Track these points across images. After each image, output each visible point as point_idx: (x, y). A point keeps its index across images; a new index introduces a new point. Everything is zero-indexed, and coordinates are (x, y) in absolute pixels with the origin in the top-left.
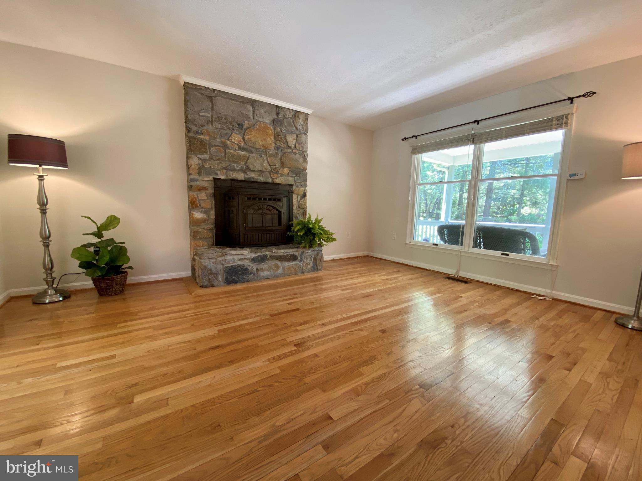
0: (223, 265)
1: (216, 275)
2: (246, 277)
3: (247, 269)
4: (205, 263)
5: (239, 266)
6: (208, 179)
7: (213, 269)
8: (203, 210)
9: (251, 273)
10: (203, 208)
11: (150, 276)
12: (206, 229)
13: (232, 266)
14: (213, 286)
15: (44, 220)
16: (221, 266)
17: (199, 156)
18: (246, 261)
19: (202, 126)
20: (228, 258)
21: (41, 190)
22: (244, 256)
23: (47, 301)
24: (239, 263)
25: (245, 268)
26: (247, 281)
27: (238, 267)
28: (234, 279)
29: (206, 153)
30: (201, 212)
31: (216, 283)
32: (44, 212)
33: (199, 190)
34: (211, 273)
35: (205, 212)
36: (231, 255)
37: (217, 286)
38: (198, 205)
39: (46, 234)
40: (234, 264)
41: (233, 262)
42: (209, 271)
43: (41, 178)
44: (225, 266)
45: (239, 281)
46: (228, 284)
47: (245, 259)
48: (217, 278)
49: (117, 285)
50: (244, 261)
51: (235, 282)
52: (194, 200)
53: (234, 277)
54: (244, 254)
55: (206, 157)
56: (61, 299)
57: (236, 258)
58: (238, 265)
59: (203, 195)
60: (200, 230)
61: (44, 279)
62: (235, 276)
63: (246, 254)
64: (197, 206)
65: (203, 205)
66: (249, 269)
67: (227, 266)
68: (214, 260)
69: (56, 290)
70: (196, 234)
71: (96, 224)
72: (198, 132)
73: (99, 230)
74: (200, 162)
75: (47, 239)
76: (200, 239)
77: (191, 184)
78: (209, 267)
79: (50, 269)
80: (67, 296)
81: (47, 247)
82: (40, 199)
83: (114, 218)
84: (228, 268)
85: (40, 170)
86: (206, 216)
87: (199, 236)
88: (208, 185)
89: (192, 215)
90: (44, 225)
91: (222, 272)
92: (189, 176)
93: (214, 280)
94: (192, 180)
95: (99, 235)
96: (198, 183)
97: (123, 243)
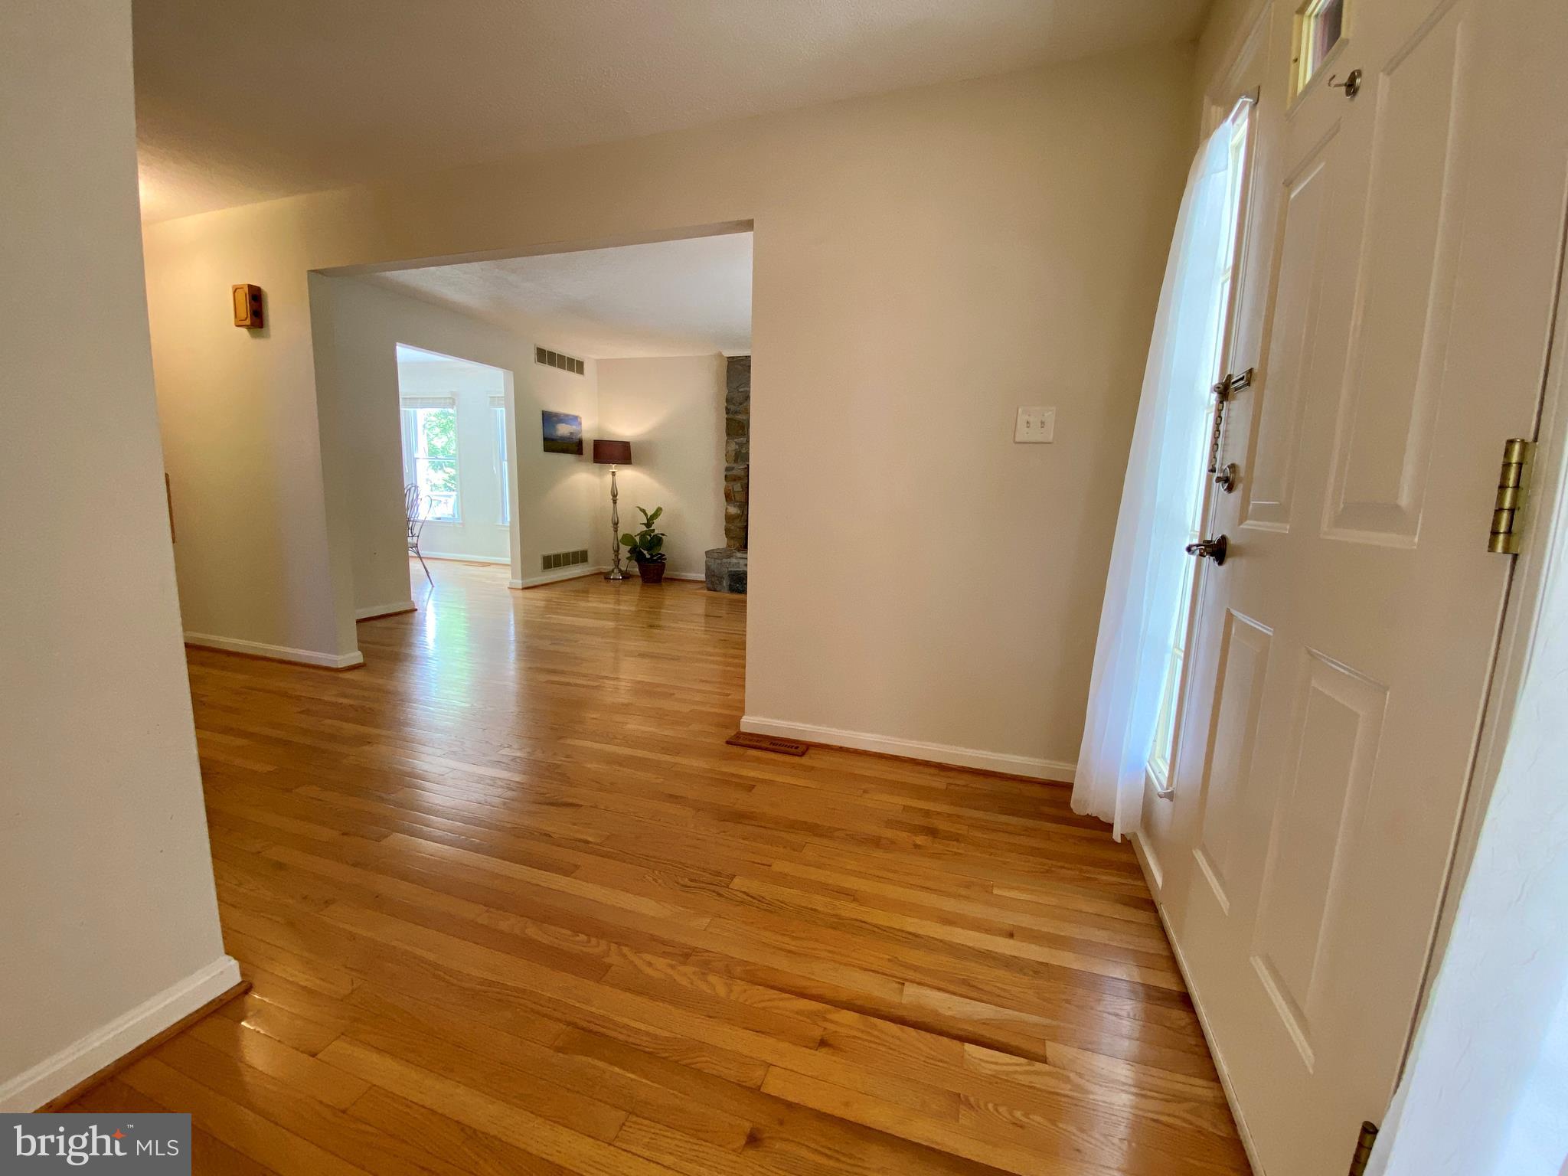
0: (727, 568)
1: (720, 578)
4: (710, 563)
7: (715, 572)
8: (738, 504)
10: (737, 502)
11: (694, 575)
12: (738, 528)
13: (736, 571)
14: (715, 590)
15: (615, 507)
16: (726, 570)
17: (736, 440)
19: (741, 404)
20: (734, 560)
21: (614, 484)
23: (612, 578)
27: (742, 574)
28: (738, 587)
29: (743, 435)
30: (735, 506)
31: (718, 587)
32: (615, 502)
33: (735, 480)
34: (714, 575)
35: (739, 507)
36: (737, 558)
37: (720, 591)
38: (733, 499)
39: (615, 520)
40: (738, 569)
41: (739, 567)
42: (712, 572)
43: (614, 474)
44: (730, 569)
46: (731, 591)
48: (721, 583)
49: (650, 573)
51: (738, 591)
52: (729, 492)
53: (738, 585)
55: (743, 440)
56: (620, 578)
57: (743, 562)
58: (743, 571)
59: (738, 487)
60: (732, 528)
61: (611, 560)
62: (740, 584)
65: (738, 499)
67: (731, 571)
68: (719, 562)
69: (620, 571)
70: (728, 531)
71: (646, 515)
72: (736, 413)
73: (648, 520)
74: (737, 447)
75: (616, 524)
76: (733, 538)
77: (729, 473)
78: (712, 567)
79: (617, 551)
80: (626, 576)
81: (616, 531)
82: (613, 492)
83: (659, 510)
84: (733, 573)
85: (613, 467)
86: (739, 512)
87: (731, 535)
88: (743, 474)
89: (727, 509)
90: (614, 514)
91: (726, 577)
92: (726, 464)
93: (717, 584)
94: (727, 469)
95: (648, 524)
96: (735, 472)
97: (663, 535)
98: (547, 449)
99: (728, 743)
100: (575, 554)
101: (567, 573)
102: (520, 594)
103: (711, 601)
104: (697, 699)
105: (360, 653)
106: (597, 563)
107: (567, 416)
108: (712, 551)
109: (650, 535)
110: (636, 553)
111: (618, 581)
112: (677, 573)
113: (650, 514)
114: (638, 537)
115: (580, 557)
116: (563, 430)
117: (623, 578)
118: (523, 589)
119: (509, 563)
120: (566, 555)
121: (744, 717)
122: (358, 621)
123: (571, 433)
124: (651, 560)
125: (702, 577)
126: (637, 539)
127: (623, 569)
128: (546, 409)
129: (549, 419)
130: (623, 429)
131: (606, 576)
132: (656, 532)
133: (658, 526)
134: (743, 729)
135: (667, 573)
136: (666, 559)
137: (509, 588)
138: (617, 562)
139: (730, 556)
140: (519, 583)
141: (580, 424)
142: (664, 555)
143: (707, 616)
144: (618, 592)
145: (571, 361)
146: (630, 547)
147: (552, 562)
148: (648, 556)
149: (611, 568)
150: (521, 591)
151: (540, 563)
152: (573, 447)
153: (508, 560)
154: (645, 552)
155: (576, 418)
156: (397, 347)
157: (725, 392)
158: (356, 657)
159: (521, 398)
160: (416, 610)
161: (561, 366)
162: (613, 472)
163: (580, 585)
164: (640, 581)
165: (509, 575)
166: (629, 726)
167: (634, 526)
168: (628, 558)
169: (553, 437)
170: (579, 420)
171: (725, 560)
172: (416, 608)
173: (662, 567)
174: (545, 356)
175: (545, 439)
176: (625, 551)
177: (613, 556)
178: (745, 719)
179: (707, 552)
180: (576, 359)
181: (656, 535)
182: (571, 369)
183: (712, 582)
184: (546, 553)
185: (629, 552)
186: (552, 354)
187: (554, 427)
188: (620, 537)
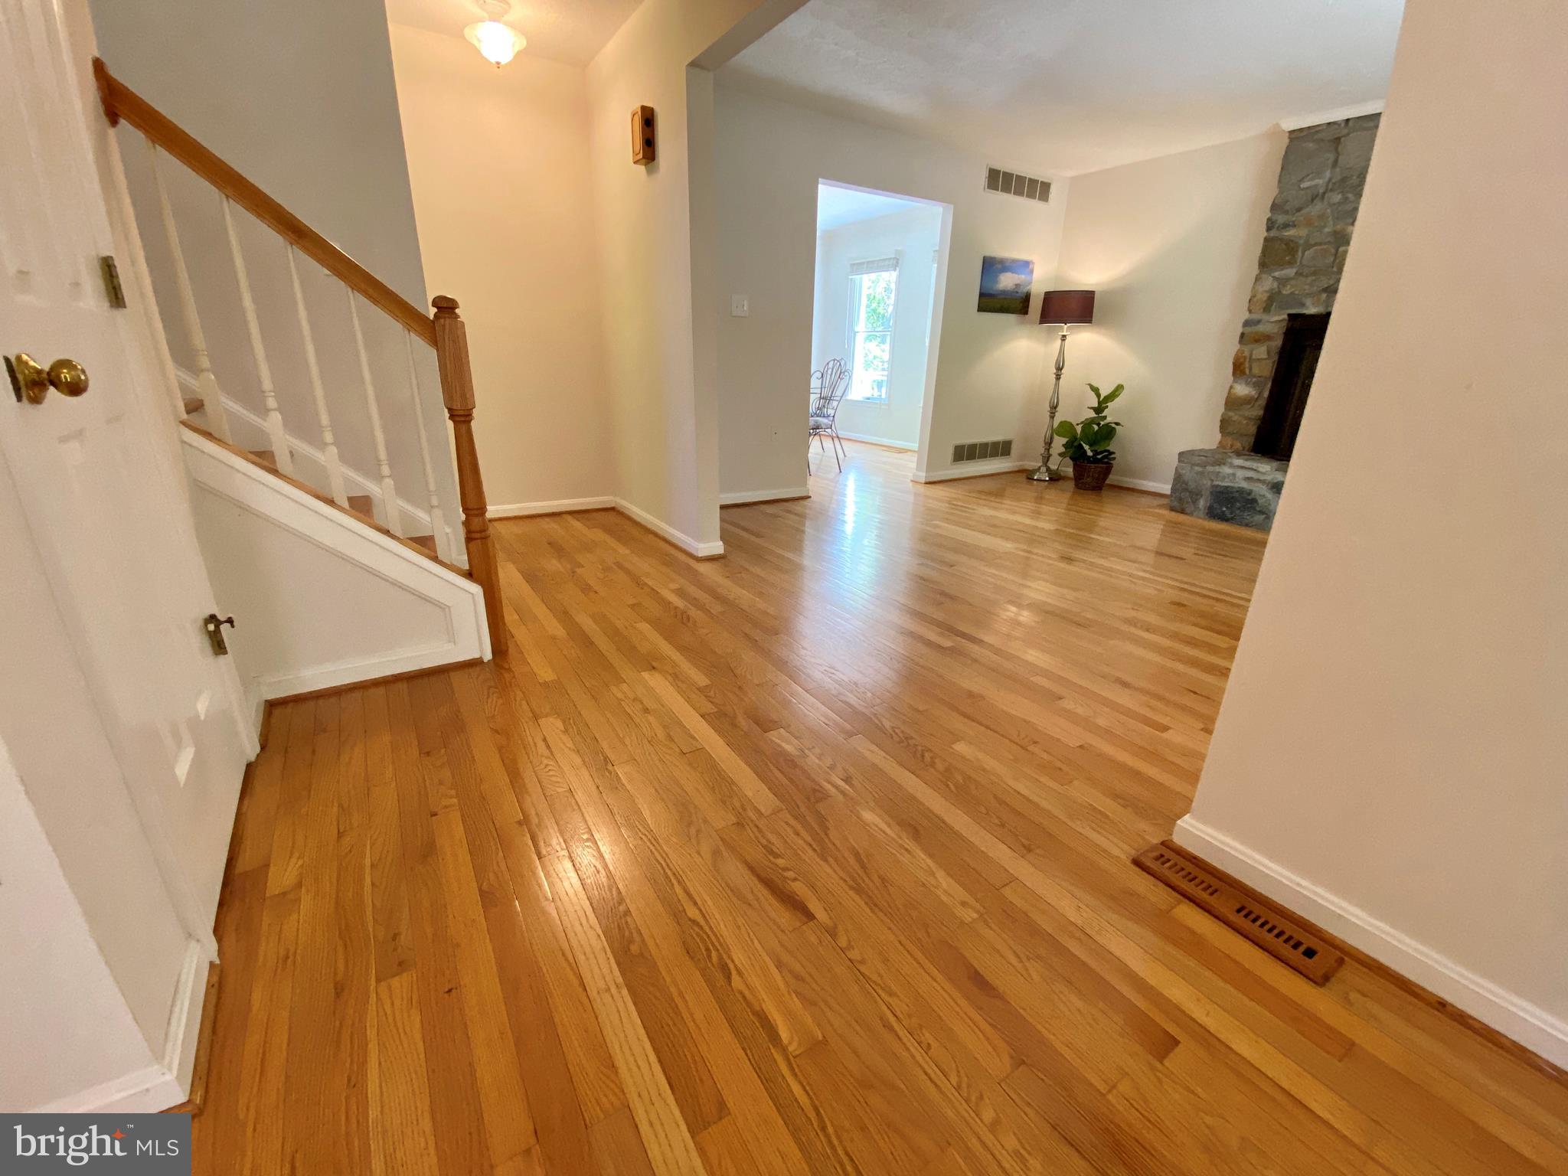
0: (1212, 481)
1: (1195, 495)
2: (1248, 515)
3: (1254, 501)
4: (1183, 469)
5: (1241, 491)
6: (1281, 318)
7: (1190, 483)
8: (1254, 380)
9: (1261, 512)
10: (1255, 377)
11: (1155, 484)
12: (1246, 418)
13: (1227, 487)
14: (1182, 512)
15: (1057, 385)
16: (1209, 483)
17: (1277, 274)
18: (1260, 485)
19: (1299, 210)
20: (1226, 470)
21: (1061, 352)
22: (1259, 474)
23: (1035, 478)
24: (1244, 485)
25: (1250, 497)
26: (1247, 525)
27: (1237, 491)
28: (1223, 512)
29: (1291, 263)
30: (1247, 384)
31: (1189, 508)
32: (1058, 377)
33: (1258, 341)
34: (1186, 490)
35: (1255, 385)
36: (1232, 466)
37: (1191, 514)
38: (1247, 371)
39: (1053, 403)
40: (1231, 484)
41: (1231, 481)
42: (1184, 485)
43: (1063, 338)
44: (1216, 483)
45: (1232, 519)
46: (1210, 517)
47: (1259, 480)
48: (1195, 502)
49: (1088, 477)
50: (1256, 485)
51: (1222, 518)
52: (1242, 360)
53: (1224, 509)
54: (1261, 469)
55: (1290, 272)
56: (1047, 479)
57: (1240, 474)
58: (1239, 487)
59: (1261, 351)
60: (1235, 418)
61: (1041, 455)
62: (1227, 508)
63: (1264, 471)
64: (1244, 373)
65: (1256, 371)
66: (1260, 501)
67: (1218, 486)
68: (1200, 470)
69: (1048, 470)
70: (1225, 424)
71: (1098, 395)
72: (1286, 226)
73: (1099, 403)
74: (1275, 285)
75: (1054, 408)
76: (1230, 434)
77: (1248, 330)
78: (1186, 478)
79: (1049, 444)
80: (1055, 478)
81: (1052, 418)
82: (1058, 362)
83: (1120, 388)
84: (1218, 489)
85: (1065, 329)
86: (1253, 393)
87: (1230, 429)
88: (1276, 331)
89: (1231, 387)
90: (1054, 392)
91: (1206, 494)
92: (1246, 316)
93: (1188, 502)
94: (1246, 324)
95: (1098, 410)
96: (1261, 328)
97: (1117, 424)
98: (982, 308)
99: (1137, 863)
100: (995, 444)
101: (986, 467)
102: (922, 489)
103: (1172, 527)
104: (1101, 722)
105: (721, 543)
106: (1022, 457)
107: (1014, 261)
108: (1192, 453)
109: (1098, 424)
110: (1074, 450)
111: (1042, 483)
112: (1128, 479)
113: (1104, 393)
114: (1080, 426)
115: (1002, 449)
116: (1006, 281)
117: (1051, 479)
118: (926, 483)
119: (917, 450)
120: (984, 446)
121: (1187, 817)
122: (723, 507)
123: (1016, 285)
124: (1094, 460)
125: (1167, 489)
126: (1079, 429)
127: (1054, 467)
128: (989, 254)
129: (991, 266)
130: (1087, 276)
131: (1028, 475)
132: (1109, 419)
133: (1111, 415)
134: (1178, 839)
135: (1112, 479)
136: (1115, 458)
137: (912, 481)
138: (1047, 458)
139: (1221, 463)
140: (922, 476)
141: (1032, 272)
142: (1113, 453)
143: (1159, 553)
144: (1039, 499)
145: (1033, 182)
146: (1067, 439)
147: (964, 453)
148: (1090, 453)
149: (1040, 464)
150: (923, 485)
151: (950, 453)
152: (1017, 304)
153: (915, 446)
154: (1086, 447)
155: (1026, 264)
156: (820, 186)
157: (1272, 192)
158: (717, 547)
159: (959, 240)
160: (810, 497)
161: (1019, 192)
162: (1064, 336)
163: (990, 485)
164: (1071, 485)
165: (914, 465)
166: (960, 747)
167: (1077, 411)
168: (1060, 455)
169: (991, 292)
170: (1031, 266)
171: (1210, 468)
172: (810, 495)
173: (1108, 470)
174: (1000, 180)
175: (982, 295)
176: (1059, 443)
177: (1042, 451)
178: (1186, 822)
179: (1181, 454)
180: (1040, 180)
181: (1107, 425)
182: (1031, 195)
183: (1180, 499)
184: (959, 442)
185: (1063, 445)
186: (1008, 176)
187: (997, 276)
188: (1056, 425)
